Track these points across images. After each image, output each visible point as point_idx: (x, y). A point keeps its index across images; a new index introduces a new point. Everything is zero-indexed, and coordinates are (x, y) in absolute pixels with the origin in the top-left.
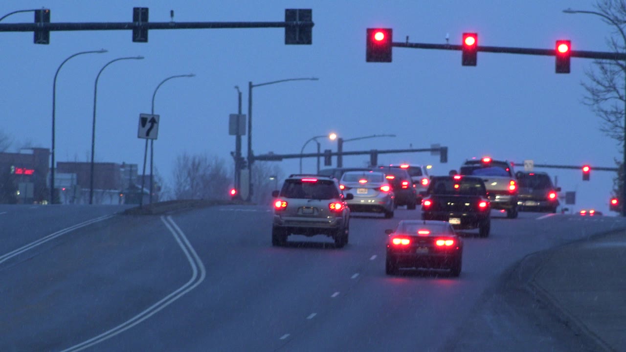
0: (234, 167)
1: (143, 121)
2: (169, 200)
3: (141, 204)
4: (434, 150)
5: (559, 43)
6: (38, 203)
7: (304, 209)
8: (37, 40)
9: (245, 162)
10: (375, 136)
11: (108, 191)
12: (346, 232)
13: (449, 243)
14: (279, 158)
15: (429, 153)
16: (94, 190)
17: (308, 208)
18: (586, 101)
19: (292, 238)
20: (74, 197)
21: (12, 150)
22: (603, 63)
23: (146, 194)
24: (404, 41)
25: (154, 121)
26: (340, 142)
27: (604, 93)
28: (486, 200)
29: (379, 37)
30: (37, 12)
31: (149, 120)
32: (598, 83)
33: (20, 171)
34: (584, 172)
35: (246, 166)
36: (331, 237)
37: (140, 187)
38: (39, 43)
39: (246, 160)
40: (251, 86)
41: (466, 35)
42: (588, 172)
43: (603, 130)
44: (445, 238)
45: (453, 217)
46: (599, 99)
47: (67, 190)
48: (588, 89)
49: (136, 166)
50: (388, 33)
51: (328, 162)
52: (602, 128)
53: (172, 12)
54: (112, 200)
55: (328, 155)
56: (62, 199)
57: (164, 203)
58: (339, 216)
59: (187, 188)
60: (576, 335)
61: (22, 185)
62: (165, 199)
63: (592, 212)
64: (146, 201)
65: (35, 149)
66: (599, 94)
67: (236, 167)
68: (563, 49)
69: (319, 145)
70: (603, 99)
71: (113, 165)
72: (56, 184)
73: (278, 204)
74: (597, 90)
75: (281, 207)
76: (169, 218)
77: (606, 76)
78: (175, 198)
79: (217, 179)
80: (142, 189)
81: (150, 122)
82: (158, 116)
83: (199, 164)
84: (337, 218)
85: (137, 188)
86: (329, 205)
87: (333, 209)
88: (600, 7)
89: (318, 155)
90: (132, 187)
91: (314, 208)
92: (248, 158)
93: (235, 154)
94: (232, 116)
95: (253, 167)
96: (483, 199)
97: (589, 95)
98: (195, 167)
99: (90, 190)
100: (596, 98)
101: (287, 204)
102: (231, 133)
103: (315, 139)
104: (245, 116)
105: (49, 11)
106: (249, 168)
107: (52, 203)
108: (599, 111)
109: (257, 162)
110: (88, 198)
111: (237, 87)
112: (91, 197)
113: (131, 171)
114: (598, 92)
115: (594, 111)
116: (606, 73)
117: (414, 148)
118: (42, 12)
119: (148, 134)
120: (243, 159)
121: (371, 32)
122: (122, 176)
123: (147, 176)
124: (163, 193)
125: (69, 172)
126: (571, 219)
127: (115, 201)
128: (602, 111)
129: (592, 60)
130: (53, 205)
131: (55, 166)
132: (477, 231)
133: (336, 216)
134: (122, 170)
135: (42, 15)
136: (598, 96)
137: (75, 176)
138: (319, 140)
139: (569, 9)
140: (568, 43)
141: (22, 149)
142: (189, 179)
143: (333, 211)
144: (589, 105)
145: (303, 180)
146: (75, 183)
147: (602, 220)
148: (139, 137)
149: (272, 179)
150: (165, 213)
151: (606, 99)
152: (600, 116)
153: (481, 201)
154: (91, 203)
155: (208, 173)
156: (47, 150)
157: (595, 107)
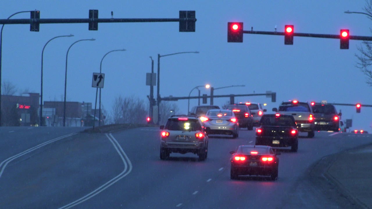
0: (149, 104)
1: (95, 77)
2: (110, 124)
3: (94, 127)
4: (268, 95)
5: (342, 31)
6: (33, 126)
7: (180, 137)
8: (32, 29)
9: (156, 102)
10: (233, 86)
11: (74, 118)
12: (206, 151)
13: (270, 159)
14: (176, 99)
15: (265, 96)
16: (66, 118)
17: (182, 136)
18: (359, 66)
19: (172, 155)
20: (54, 122)
21: (17, 94)
22: (368, 43)
23: (97, 120)
24: (250, 30)
25: (101, 77)
26: (212, 89)
27: (369, 61)
28: (296, 129)
29: (235, 27)
30: (32, 13)
31: (98, 77)
32: (366, 54)
33: (22, 107)
34: (357, 108)
35: (156, 104)
36: (196, 155)
37: (93, 116)
38: (33, 31)
39: (156, 100)
40: (159, 56)
41: (286, 27)
42: (360, 108)
43: (368, 83)
44: (268, 156)
45: (275, 139)
46: (366, 64)
47: (50, 118)
48: (359, 58)
49: (91, 104)
50: (241, 25)
51: (205, 101)
52: (368, 82)
53: (112, 12)
54: (77, 124)
55: (205, 97)
56: (47, 123)
57: (107, 126)
58: (202, 141)
59: (121, 117)
60: (353, 204)
61: (23, 115)
62: (108, 123)
63: (362, 131)
64: (97, 125)
65: (30, 94)
66: (366, 61)
67: (150, 105)
68: (345, 34)
69: (199, 91)
70: (369, 64)
71: (77, 103)
72: (43, 115)
73: (164, 134)
74: (365, 59)
75: (166, 135)
76: (110, 134)
77: (370, 51)
78: (114, 123)
79: (139, 112)
80: (94, 118)
81: (99, 78)
82: (104, 74)
83: (128, 103)
84: (200, 143)
85: (91, 117)
86: (195, 135)
87: (197, 137)
88: (367, 10)
89: (199, 97)
90: (89, 116)
91: (186, 136)
92: (157, 99)
93: (150, 97)
94: (148, 74)
95: (160, 105)
96: (293, 129)
97: (360, 62)
98: (126, 104)
99: (63, 118)
100: (364, 63)
101: (169, 134)
102: (147, 84)
103: (197, 88)
104: (155, 74)
105: (39, 12)
106: (158, 105)
107: (41, 125)
108: (366, 71)
109: (162, 102)
110: (62, 122)
111: (151, 57)
112: (64, 121)
113: (88, 107)
114: (365, 60)
115: (363, 71)
116: (370, 49)
117: (256, 93)
118: (35, 12)
119: (98, 85)
120: (154, 100)
121: (230, 25)
122: (83, 110)
123: (97, 110)
124: (107, 120)
125: (51, 107)
126: (349, 135)
127: (79, 125)
128: (368, 71)
129: (362, 41)
130: (42, 127)
131: (43, 104)
132: (290, 148)
133: (200, 141)
134: (83, 106)
135: (35, 14)
136: (366, 63)
137: (54, 109)
138: (199, 88)
139: (348, 11)
140: (348, 31)
141: (24, 93)
142: (122, 112)
143: (198, 138)
144: (360, 68)
145: (179, 119)
146: (54, 114)
147: (368, 136)
148: (92, 87)
149: (171, 112)
150: (108, 132)
151: (370, 64)
152: (367, 74)
153: (292, 130)
154: (64, 125)
155: (134, 107)
156: (38, 94)
157: (364, 69)
